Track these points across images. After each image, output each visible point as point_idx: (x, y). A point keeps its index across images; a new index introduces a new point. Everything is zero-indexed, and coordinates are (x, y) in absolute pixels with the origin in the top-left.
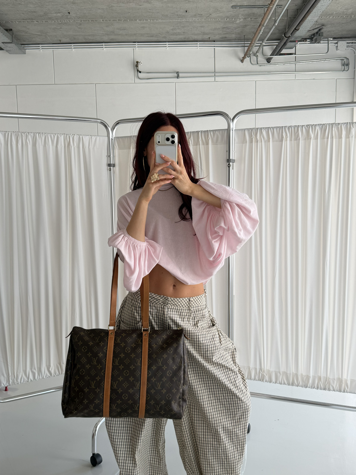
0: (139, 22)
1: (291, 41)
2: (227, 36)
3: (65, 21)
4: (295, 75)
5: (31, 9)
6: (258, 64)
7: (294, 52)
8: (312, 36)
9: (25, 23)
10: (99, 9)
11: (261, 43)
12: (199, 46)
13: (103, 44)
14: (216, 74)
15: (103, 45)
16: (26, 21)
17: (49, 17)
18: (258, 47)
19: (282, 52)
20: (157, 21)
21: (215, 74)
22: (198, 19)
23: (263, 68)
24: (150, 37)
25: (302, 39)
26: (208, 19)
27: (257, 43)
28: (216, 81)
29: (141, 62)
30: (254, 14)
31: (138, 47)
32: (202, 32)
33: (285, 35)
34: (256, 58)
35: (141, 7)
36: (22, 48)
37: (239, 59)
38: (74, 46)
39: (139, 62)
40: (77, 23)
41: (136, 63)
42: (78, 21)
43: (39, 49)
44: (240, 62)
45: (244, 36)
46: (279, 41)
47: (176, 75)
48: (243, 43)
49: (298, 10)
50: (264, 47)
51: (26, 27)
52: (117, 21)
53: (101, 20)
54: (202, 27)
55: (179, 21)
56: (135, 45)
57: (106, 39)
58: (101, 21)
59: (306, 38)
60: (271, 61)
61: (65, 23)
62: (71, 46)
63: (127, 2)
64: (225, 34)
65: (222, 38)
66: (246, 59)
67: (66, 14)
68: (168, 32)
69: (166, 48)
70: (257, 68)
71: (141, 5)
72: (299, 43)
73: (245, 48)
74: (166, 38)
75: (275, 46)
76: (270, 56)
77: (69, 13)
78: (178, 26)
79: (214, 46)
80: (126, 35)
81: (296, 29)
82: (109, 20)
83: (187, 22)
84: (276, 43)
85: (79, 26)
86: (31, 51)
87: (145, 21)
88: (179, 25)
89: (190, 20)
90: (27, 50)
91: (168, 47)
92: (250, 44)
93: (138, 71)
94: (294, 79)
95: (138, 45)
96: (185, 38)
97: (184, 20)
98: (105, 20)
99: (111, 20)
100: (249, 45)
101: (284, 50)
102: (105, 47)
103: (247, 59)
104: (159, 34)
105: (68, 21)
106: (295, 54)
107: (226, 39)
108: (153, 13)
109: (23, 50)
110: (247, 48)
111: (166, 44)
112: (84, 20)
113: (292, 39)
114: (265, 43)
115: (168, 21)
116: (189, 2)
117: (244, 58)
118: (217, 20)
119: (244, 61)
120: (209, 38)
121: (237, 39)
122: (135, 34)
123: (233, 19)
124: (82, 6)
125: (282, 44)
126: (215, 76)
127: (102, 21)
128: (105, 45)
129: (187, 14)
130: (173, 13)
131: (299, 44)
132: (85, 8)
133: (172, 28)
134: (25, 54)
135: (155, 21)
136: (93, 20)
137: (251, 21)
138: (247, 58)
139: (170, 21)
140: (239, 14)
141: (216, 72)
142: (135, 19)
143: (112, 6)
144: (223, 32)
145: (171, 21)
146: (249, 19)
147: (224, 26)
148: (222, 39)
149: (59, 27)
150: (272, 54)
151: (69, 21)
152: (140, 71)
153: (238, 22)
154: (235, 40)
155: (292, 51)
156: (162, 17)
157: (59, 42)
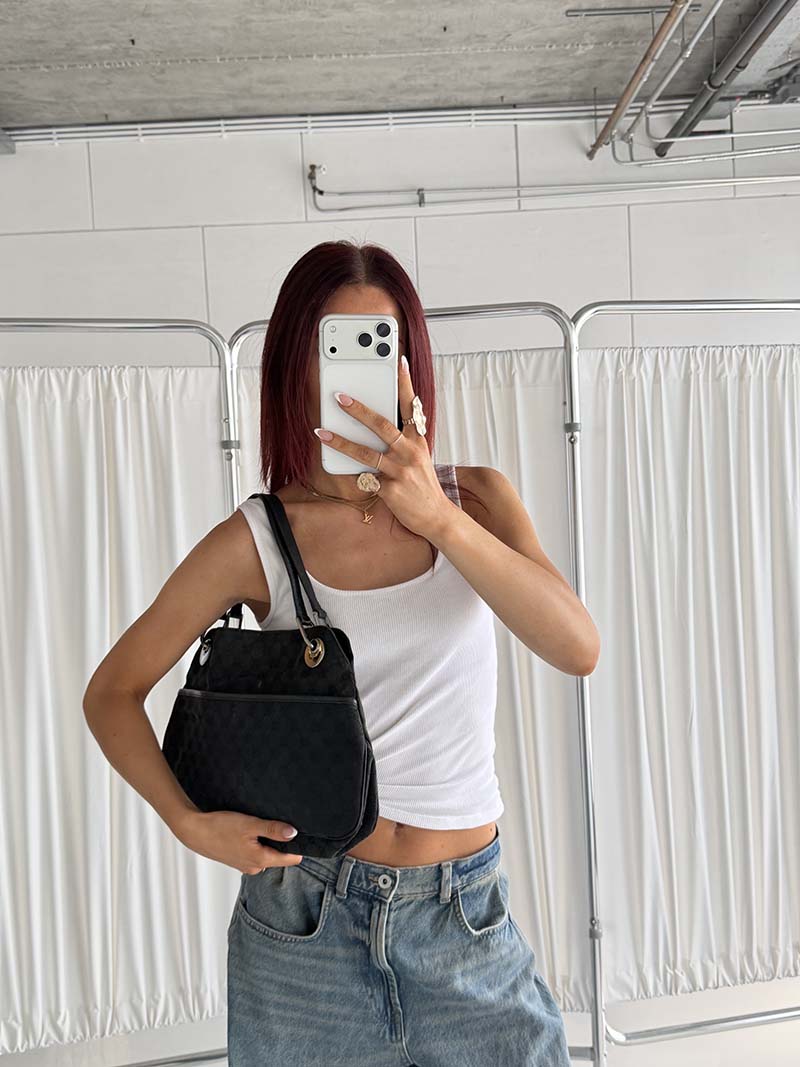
0: (319, 60)
1: (723, 99)
2: (550, 90)
3: (120, 64)
4: (735, 186)
5: (31, 34)
6: (632, 160)
7: (729, 128)
8: (774, 84)
9: (13, 71)
10: (214, 28)
11: (642, 108)
12: (477, 120)
13: (222, 122)
14: (522, 193)
15: (219, 125)
16: (17, 66)
17: (80, 53)
18: (634, 118)
19: (697, 129)
20: (367, 57)
21: (519, 191)
22: (475, 49)
23: (646, 172)
24: (345, 100)
25: (751, 92)
26: (502, 48)
27: (631, 108)
28: (522, 208)
29: (324, 166)
30: (623, 30)
31: (313, 127)
32: (483, 84)
33: (710, 83)
34: (627, 145)
35: (325, 20)
36: (4, 138)
37: (583, 148)
38: (143, 129)
39: (317, 164)
40: (154, 67)
41: (310, 171)
42: (157, 62)
43: (51, 139)
44: (586, 159)
45: (595, 89)
46: (691, 100)
47: (417, 198)
48: (592, 107)
49: (740, 16)
50: (651, 117)
51: (17, 83)
52: (261, 59)
53: (218, 58)
54: (481, 69)
55: (424, 54)
56: (306, 122)
57: (228, 108)
58: (218, 61)
59: (761, 89)
60: (668, 152)
61: (119, 69)
62: (136, 129)
63: (290, 9)
64: (545, 85)
65: (536, 96)
66: (599, 151)
67: (124, 45)
68: (393, 86)
69: (386, 127)
70: (630, 171)
71: (324, 16)
72: (742, 103)
73: (599, 120)
74: (388, 101)
75: (681, 114)
76: (667, 137)
77: (133, 41)
78: (421, 69)
79: (515, 120)
80: (283, 96)
81: (741, 65)
82: (240, 59)
83: (444, 56)
84: (682, 105)
85: (158, 77)
86: (29, 146)
87: (333, 58)
88: (423, 65)
89: (453, 52)
90: (17, 144)
91: (395, 124)
92: (616, 109)
93: (315, 189)
94: (732, 195)
95: (313, 122)
96: (436, 101)
97: (437, 52)
98: (230, 59)
99: (243, 58)
100: (610, 112)
101: (701, 122)
102: (227, 131)
103: (604, 151)
104: (370, 93)
105: (129, 64)
106: (731, 131)
107: (545, 99)
108: (356, 35)
109: (9, 144)
110: (606, 120)
111: (387, 119)
112: (174, 58)
113: (725, 92)
114: (654, 106)
115: (394, 55)
116: (453, 3)
117: (595, 147)
118: (526, 49)
119: (597, 155)
120: (502, 98)
121: (575, 98)
122: (305, 94)
123: (568, 47)
124: (168, 24)
125: (703, 104)
126: (519, 196)
127: (221, 60)
128: (226, 125)
129: (446, 35)
130: (408, 35)
131: (742, 106)
132: (175, 29)
133: (405, 73)
134: (13, 152)
135: (361, 56)
136: (196, 60)
137: (615, 48)
138: (604, 146)
139: (399, 55)
140: (584, 32)
141: (522, 184)
142: (309, 53)
143: (249, 21)
144: (539, 81)
145: (403, 55)
146: (610, 44)
147: (543, 66)
148: (535, 100)
149: (105, 81)
150: (672, 134)
151: (132, 63)
152: (321, 189)
153: (580, 52)
154: (570, 101)
155: (724, 124)
156: (382, 46)
157: (103, 120)
